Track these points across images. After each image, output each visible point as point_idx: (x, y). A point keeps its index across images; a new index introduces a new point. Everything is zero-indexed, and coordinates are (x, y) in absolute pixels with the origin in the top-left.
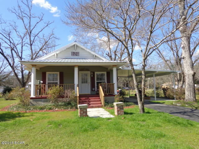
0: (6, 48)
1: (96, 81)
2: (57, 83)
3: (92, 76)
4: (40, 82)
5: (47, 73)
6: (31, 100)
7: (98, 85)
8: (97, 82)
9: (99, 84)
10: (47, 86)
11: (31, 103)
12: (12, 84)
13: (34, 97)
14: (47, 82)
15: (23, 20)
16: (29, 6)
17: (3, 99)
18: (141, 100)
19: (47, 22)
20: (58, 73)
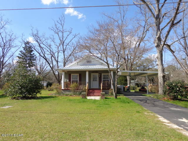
0: (48, 55)
2: (77, 81)
3: (100, 76)
4: (67, 80)
5: (72, 74)
6: (62, 91)
10: (71, 83)
11: (62, 92)
12: (51, 80)
13: (63, 89)
14: (72, 80)
15: (58, 34)
16: (62, 24)
17: (47, 90)
18: (115, 92)
19: (75, 35)
20: (78, 74)
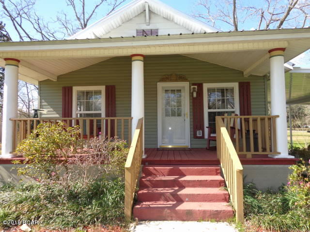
1: (206, 111)
3: (195, 95)
5: (76, 89)
7: (214, 120)
8: (210, 113)
9: (218, 119)
14: (75, 113)
20: (102, 88)
